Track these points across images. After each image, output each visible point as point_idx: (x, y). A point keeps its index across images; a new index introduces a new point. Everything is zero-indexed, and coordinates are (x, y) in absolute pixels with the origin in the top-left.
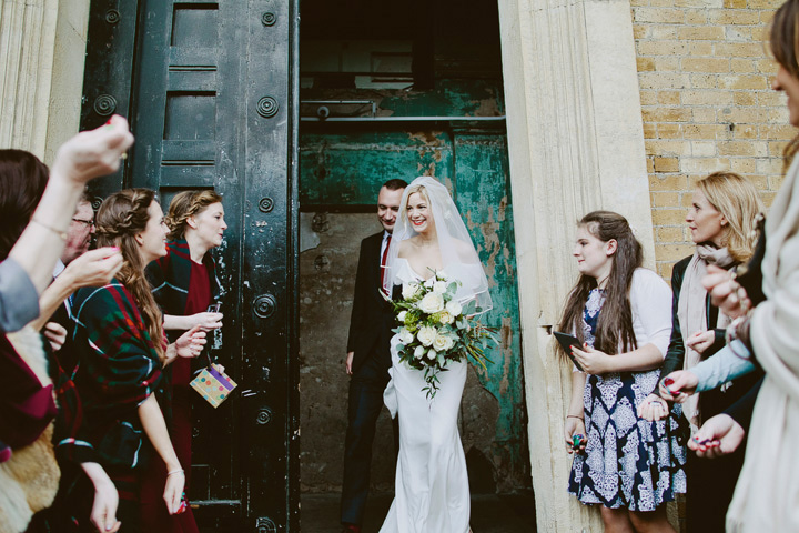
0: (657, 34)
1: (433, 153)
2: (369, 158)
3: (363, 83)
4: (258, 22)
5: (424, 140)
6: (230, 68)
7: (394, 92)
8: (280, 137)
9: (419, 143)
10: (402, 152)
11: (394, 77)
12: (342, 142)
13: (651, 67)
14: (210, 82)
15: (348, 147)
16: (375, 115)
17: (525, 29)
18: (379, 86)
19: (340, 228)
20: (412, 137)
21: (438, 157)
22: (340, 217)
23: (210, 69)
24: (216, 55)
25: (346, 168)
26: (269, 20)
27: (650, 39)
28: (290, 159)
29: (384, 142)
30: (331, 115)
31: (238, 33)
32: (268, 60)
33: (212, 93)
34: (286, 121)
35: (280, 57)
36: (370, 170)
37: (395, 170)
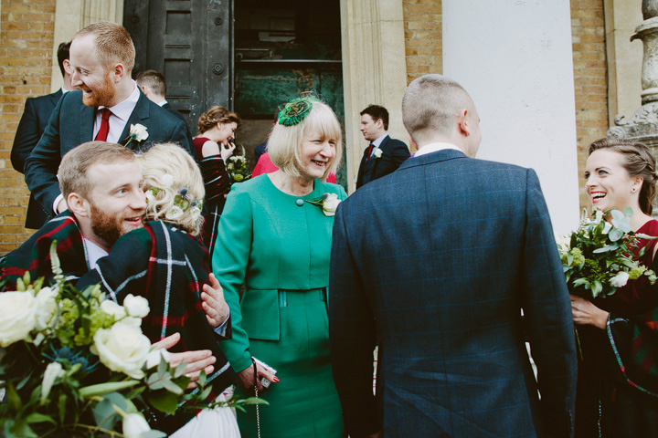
0: (419, 36)
1: (307, 82)
2: (267, 85)
3: (264, 38)
4: (213, 23)
5: (302, 74)
6: (197, 47)
7: (283, 43)
8: (225, 85)
9: (299, 76)
10: (288, 81)
11: (283, 34)
12: (250, 74)
13: (415, 53)
14: (188, 54)
15: (254, 78)
16: (271, 59)
17: (351, 34)
18: (274, 40)
19: (248, 128)
20: (294, 72)
21: (311, 85)
22: (249, 122)
23: (186, 47)
24: (190, 39)
25: (253, 91)
26: (219, 21)
27: (416, 39)
28: (230, 96)
29: (277, 75)
30: (244, 58)
31: (202, 28)
32: (218, 44)
33: (189, 60)
34: (227, 77)
35: (224, 42)
36: (268, 93)
37: (284, 93)
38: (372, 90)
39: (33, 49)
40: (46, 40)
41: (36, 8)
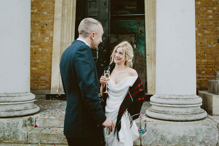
1: (141, 22)
2: (127, 23)
3: (126, 7)
4: (103, 4)
5: (139, 19)
6: (99, 12)
7: (132, 9)
8: (107, 24)
9: (138, 20)
10: (134, 22)
11: (133, 6)
12: (122, 20)
14: (96, 15)
16: (128, 14)
18: (130, 8)
19: (121, 37)
20: (136, 18)
21: (142, 23)
22: (122, 35)
23: (95, 12)
24: (97, 10)
25: (123, 25)
26: (105, 4)
29: (131, 20)
30: (119, 14)
31: (100, 6)
32: (105, 11)
34: (108, 21)
35: (107, 10)
36: (127, 25)
37: (133, 25)
38: (152, 25)
39: (49, 15)
40: (52, 12)
41: (50, 2)
